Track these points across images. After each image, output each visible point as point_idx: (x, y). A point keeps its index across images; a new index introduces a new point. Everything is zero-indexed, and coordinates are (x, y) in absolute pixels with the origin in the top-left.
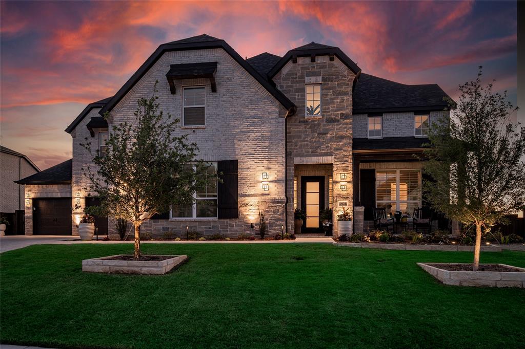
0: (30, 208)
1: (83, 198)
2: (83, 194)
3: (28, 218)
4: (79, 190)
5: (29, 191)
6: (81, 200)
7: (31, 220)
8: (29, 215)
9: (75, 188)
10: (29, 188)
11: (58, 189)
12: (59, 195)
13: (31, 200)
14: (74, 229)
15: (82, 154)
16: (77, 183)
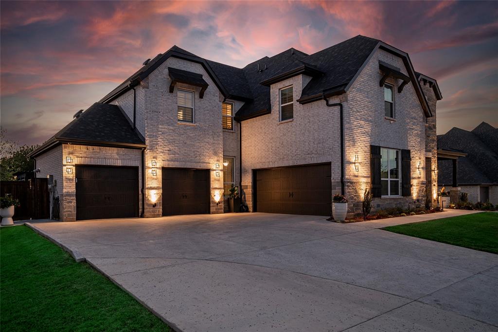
0: (72, 180)
1: (159, 168)
2: (160, 164)
3: (69, 195)
4: (154, 158)
5: (70, 153)
6: (158, 170)
7: (75, 198)
8: (70, 191)
9: (148, 155)
10: (71, 150)
11: (118, 154)
12: (119, 163)
13: (74, 168)
14: (147, 209)
15: (157, 112)
16: (152, 149)
